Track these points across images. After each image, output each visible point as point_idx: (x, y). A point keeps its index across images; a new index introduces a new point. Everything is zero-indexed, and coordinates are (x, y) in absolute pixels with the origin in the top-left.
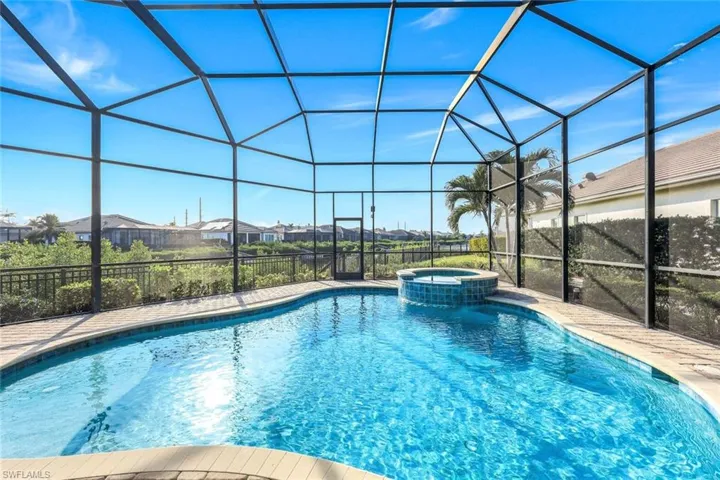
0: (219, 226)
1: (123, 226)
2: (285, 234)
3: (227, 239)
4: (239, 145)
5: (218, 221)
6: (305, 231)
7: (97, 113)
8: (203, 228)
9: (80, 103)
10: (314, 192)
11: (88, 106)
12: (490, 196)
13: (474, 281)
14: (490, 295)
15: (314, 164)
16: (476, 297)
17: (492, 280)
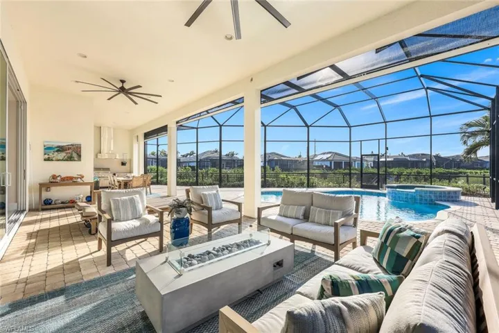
0: (325, 157)
1: (276, 158)
3: (329, 165)
4: (310, 126)
5: (324, 154)
6: (391, 159)
7: (265, 126)
8: (316, 159)
13: (424, 191)
14: (441, 201)
15: (350, 127)
16: (426, 200)
17: (444, 192)
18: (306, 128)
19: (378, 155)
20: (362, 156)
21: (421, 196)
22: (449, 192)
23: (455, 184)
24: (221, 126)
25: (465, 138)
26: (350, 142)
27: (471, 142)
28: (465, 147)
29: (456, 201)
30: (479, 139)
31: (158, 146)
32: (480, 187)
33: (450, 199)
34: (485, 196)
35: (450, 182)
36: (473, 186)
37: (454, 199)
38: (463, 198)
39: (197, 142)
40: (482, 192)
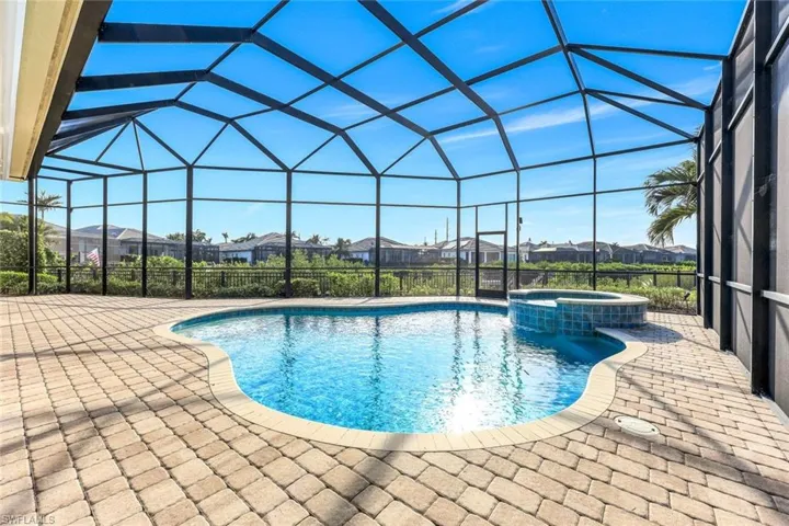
2: (530, 253)
3: (465, 258)
4: (382, 175)
7: (289, 172)
8: (445, 247)
9: (280, 168)
11: (285, 169)
13: (575, 305)
14: (608, 326)
15: (458, 180)
16: (578, 325)
17: (614, 307)
18: (374, 179)
19: (505, 233)
20: (478, 234)
21: (568, 316)
22: (624, 307)
23: (636, 288)
24: (190, 168)
25: (653, 202)
26: (459, 208)
27: (662, 208)
28: (652, 219)
29: (637, 326)
30: (676, 203)
31: (70, 210)
32: (678, 294)
33: (626, 323)
34: (688, 311)
35: (628, 284)
36: (667, 292)
37: (634, 321)
38: (650, 317)
39: (145, 203)
40: (683, 303)
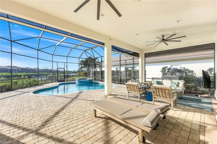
10: (52, 62)
11: (11, 40)
12: (89, 65)
15: (53, 55)
19: (64, 69)
20: (58, 68)
